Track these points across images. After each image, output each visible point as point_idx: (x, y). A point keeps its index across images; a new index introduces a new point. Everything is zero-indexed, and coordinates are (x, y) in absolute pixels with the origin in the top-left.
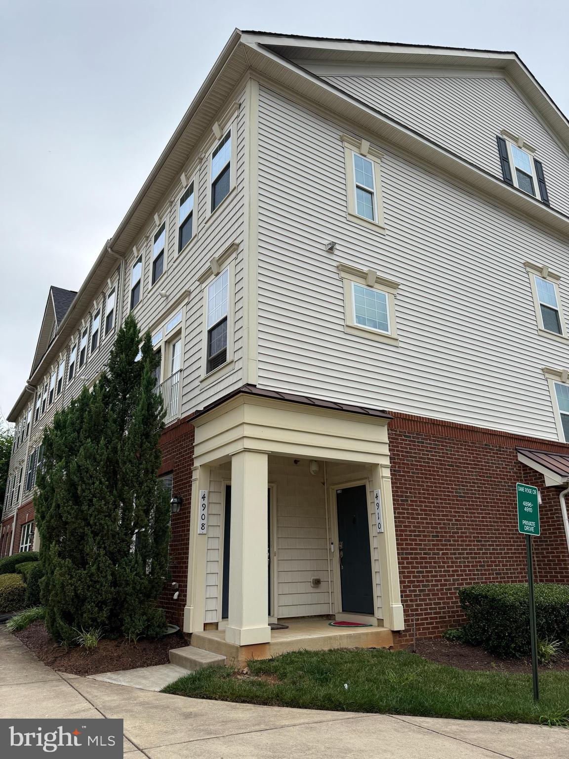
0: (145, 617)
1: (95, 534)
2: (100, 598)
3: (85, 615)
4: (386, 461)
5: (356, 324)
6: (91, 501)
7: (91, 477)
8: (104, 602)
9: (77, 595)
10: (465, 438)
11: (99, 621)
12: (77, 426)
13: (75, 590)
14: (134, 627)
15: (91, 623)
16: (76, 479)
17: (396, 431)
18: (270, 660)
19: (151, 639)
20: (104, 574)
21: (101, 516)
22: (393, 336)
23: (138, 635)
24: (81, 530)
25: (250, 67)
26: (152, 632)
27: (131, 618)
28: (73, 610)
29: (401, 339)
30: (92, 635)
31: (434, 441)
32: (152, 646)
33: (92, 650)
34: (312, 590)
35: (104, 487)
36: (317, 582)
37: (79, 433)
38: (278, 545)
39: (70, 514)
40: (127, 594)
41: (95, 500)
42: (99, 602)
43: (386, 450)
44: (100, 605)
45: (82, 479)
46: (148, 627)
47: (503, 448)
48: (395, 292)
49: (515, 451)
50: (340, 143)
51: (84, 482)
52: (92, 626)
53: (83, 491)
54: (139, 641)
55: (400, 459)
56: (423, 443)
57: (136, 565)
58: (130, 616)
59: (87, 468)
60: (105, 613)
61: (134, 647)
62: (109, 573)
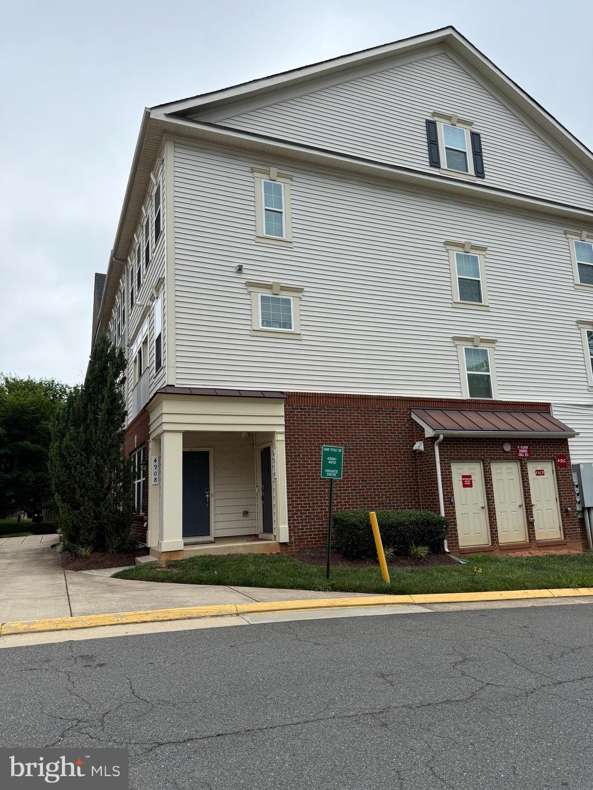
0: (119, 538)
1: (81, 488)
2: (88, 527)
3: (81, 537)
4: (283, 429)
5: (262, 327)
6: (76, 467)
7: (75, 452)
8: (92, 529)
9: (75, 526)
10: (358, 404)
11: (90, 540)
12: (66, 418)
13: (73, 522)
14: (112, 544)
15: (85, 542)
16: (65, 453)
17: (293, 406)
18: (181, 560)
19: (125, 552)
20: (89, 512)
21: (83, 476)
22: (296, 332)
23: (116, 549)
24: (72, 486)
25: (165, 131)
26: (125, 547)
27: (110, 538)
28: (74, 534)
29: (303, 333)
30: (86, 549)
31: (327, 410)
32: (126, 556)
33: (87, 558)
34: (242, 518)
35: (83, 458)
36: (246, 513)
37: (67, 423)
38: (214, 489)
39: (64, 476)
40: (105, 524)
41: (78, 466)
42: (89, 529)
43: (282, 421)
44: (90, 531)
45: (69, 454)
46: (123, 544)
47: (397, 409)
48: (300, 295)
49: (409, 411)
50: (250, 175)
51: (70, 455)
52: (86, 543)
53: (71, 461)
54: (117, 553)
55: (295, 426)
56: (317, 412)
57: (110, 506)
58: (109, 537)
59: (72, 446)
60: (92, 536)
61: (114, 557)
62: (91, 511)
